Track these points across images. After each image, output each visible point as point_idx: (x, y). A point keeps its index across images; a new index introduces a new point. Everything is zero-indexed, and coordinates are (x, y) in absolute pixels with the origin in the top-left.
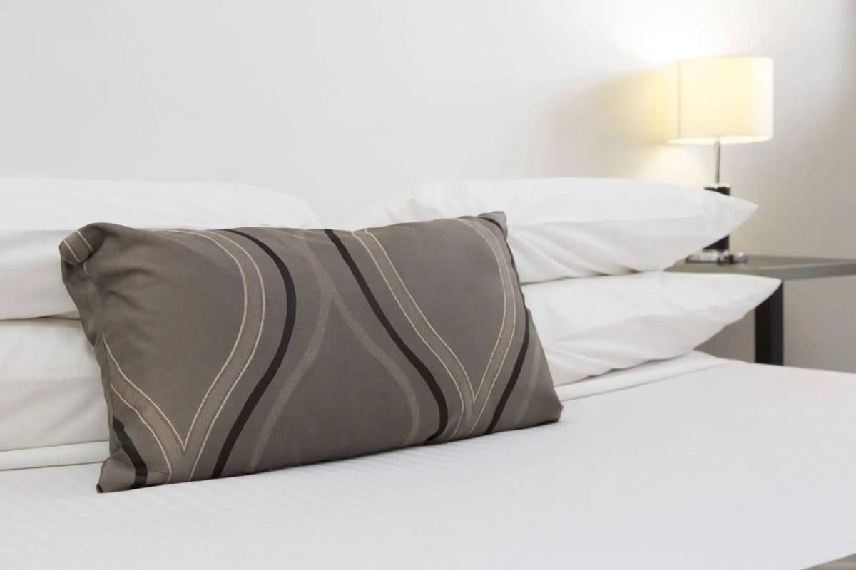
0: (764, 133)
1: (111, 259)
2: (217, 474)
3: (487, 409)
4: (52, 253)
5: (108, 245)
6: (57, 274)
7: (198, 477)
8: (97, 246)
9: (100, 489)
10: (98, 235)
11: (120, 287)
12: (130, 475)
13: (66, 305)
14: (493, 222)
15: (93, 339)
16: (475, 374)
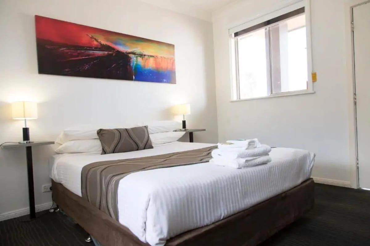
0: (189, 113)
1: (102, 132)
2: (113, 153)
3: (143, 147)
4: (96, 132)
5: (102, 131)
6: (97, 134)
7: (111, 153)
8: (100, 131)
9: (101, 154)
10: (101, 130)
11: (103, 135)
12: (104, 153)
13: (97, 137)
14: (146, 127)
15: (100, 140)
16: (142, 143)
